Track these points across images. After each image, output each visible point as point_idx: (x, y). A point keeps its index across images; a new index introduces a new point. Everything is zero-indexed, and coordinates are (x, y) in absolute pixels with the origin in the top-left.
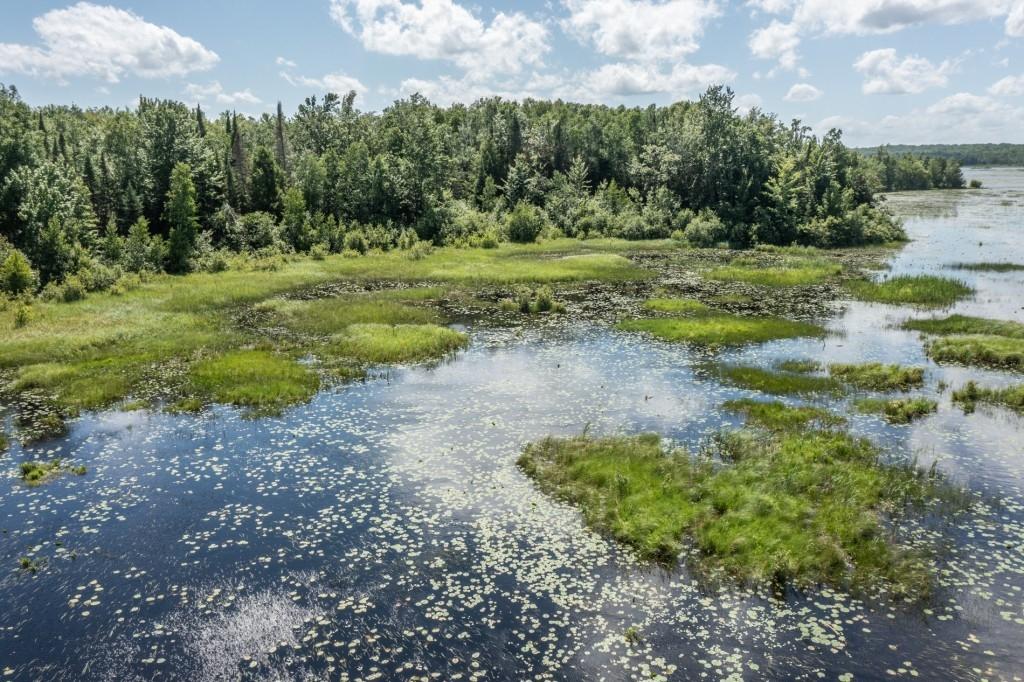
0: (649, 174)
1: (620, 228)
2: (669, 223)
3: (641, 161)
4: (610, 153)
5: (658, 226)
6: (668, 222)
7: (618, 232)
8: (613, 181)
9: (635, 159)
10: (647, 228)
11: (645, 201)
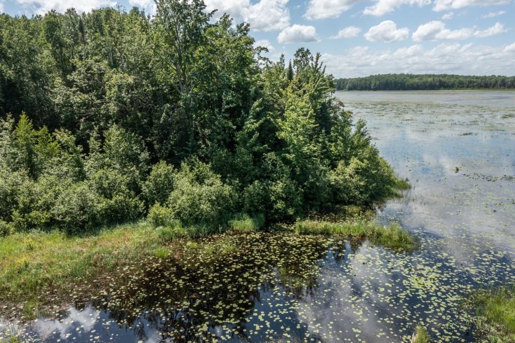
0: (86, 105)
1: (48, 207)
2: (138, 190)
3: (69, 84)
4: (18, 72)
5: (120, 198)
6: (134, 187)
7: (44, 216)
8: (23, 117)
9: (58, 80)
10: (101, 205)
11: (86, 150)
